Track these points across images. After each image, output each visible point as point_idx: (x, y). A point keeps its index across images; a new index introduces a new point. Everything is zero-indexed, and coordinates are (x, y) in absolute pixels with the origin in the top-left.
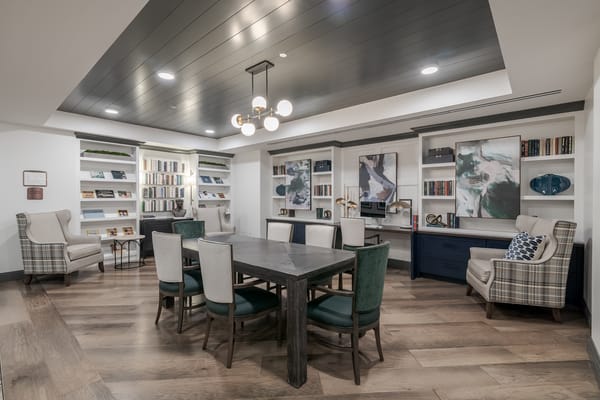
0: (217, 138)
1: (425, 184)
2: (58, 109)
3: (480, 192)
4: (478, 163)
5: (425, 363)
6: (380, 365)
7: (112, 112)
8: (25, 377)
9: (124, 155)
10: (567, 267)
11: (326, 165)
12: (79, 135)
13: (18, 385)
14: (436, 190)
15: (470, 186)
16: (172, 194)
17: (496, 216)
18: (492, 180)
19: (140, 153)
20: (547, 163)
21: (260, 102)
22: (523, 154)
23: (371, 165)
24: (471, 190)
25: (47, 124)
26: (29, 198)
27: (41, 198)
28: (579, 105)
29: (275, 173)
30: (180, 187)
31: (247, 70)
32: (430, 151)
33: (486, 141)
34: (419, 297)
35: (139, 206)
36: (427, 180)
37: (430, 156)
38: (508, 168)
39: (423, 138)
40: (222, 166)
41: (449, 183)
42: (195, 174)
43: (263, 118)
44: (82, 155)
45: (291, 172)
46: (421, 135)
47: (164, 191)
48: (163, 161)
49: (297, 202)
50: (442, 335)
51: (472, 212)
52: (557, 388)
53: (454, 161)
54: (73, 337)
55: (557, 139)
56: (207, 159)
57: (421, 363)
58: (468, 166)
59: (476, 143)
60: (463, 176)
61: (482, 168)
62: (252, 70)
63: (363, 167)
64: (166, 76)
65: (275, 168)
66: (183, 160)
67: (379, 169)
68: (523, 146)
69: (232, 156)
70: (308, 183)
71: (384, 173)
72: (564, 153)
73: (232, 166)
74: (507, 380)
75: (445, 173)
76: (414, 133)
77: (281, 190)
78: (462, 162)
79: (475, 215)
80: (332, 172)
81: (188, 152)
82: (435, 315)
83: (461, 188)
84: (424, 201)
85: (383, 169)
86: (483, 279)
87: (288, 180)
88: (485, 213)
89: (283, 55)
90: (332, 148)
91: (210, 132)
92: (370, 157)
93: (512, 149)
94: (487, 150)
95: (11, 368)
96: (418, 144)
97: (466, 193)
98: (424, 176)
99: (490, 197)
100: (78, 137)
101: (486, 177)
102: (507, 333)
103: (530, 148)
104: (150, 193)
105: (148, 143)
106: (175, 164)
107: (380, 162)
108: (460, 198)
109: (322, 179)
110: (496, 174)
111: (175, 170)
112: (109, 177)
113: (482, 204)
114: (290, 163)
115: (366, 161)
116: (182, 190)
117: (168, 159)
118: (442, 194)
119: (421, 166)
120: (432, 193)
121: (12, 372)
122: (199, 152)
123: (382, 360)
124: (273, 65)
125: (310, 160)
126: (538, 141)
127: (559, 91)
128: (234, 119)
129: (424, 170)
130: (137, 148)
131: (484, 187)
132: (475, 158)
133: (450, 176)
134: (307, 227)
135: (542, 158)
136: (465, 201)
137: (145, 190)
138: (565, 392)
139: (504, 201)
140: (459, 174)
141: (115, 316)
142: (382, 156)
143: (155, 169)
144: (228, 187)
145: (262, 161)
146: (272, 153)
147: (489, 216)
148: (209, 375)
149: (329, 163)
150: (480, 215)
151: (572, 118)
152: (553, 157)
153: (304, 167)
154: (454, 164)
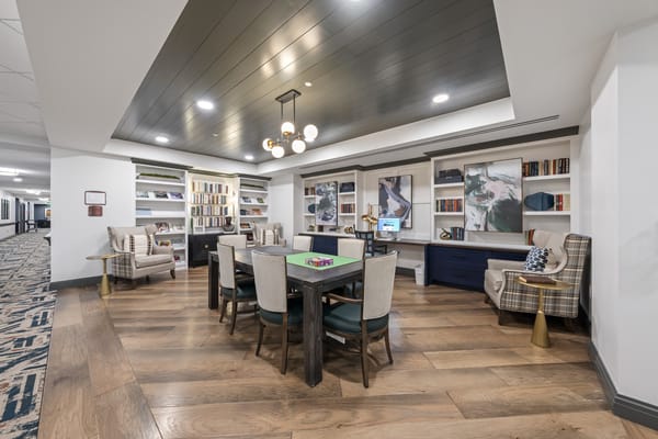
0: (256, 164)
1: (437, 202)
2: (112, 137)
3: (486, 208)
4: (484, 182)
5: (439, 366)
6: (389, 367)
7: (162, 139)
8: (67, 378)
9: (175, 178)
10: (580, 278)
11: (350, 186)
12: (135, 160)
13: (59, 386)
14: (446, 207)
15: (476, 203)
16: (217, 212)
17: (501, 230)
18: (497, 198)
19: (189, 177)
20: (545, 183)
21: (288, 127)
22: (524, 175)
23: (389, 186)
24: (478, 207)
25: (105, 151)
26: (90, 215)
27: (101, 215)
28: (574, 130)
29: (306, 194)
30: (224, 206)
31: (277, 99)
32: (441, 172)
33: (491, 163)
34: (432, 302)
35: (187, 222)
36: (439, 199)
37: (441, 177)
38: (512, 187)
39: (435, 162)
40: (261, 188)
41: (458, 201)
42: (237, 194)
43: (291, 141)
44: (137, 178)
45: (319, 193)
46: (433, 159)
47: (210, 209)
48: (209, 183)
49: (325, 219)
50: (454, 339)
51: (479, 226)
52: (563, 390)
53: (463, 180)
54: (118, 339)
55: (555, 161)
56: (247, 181)
57: (435, 364)
58: (475, 185)
59: (482, 165)
60: (471, 194)
61: (488, 187)
62: (282, 99)
63: (382, 187)
64: (206, 105)
65: (306, 190)
66: (227, 182)
67: (397, 189)
68: (524, 167)
69: (269, 179)
70: (334, 202)
71: (401, 193)
72: (561, 173)
73: (269, 188)
74: (515, 381)
75: (454, 192)
76: (427, 158)
77: (312, 209)
78: (470, 182)
79: (482, 229)
80: (355, 193)
81: (231, 176)
82: (447, 319)
83: (469, 204)
84: (436, 217)
85: (399, 190)
86: (496, 288)
87: (318, 199)
88: (491, 227)
89: (308, 84)
90: (355, 171)
91: (249, 157)
92: (388, 179)
93: (515, 170)
94: (493, 171)
95: (55, 368)
96: (430, 167)
97: (474, 210)
98: (436, 195)
99: (495, 213)
100: (133, 162)
101: (492, 195)
102: (514, 335)
103: (531, 169)
104: (197, 211)
105: (196, 168)
106: (220, 186)
107: (397, 183)
108: (468, 214)
109: (347, 199)
110: (501, 192)
111: (220, 191)
112: (152, 197)
113: (488, 219)
114: (319, 185)
115: (385, 183)
116: (226, 209)
117: (214, 181)
118: (452, 211)
119: (433, 186)
120: (443, 210)
121: (56, 372)
122: (241, 175)
123: (391, 362)
124: (299, 94)
125: (336, 182)
126: (537, 163)
127: (556, 117)
128: (265, 143)
129: (436, 189)
130: (186, 172)
131: (490, 204)
132: (482, 179)
133: (460, 195)
134: (339, 240)
135: (540, 177)
136: (473, 217)
137: (193, 209)
138: (571, 394)
139: (508, 216)
140: (467, 193)
141: (158, 320)
142: (399, 178)
143: (202, 190)
144: (266, 206)
145: (295, 183)
146: (303, 176)
147: (495, 230)
148: (236, 377)
149: (353, 184)
150: (486, 229)
151: (568, 142)
152: (551, 177)
153: (332, 189)
154: (462, 184)
